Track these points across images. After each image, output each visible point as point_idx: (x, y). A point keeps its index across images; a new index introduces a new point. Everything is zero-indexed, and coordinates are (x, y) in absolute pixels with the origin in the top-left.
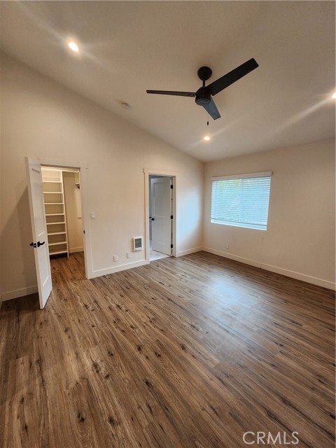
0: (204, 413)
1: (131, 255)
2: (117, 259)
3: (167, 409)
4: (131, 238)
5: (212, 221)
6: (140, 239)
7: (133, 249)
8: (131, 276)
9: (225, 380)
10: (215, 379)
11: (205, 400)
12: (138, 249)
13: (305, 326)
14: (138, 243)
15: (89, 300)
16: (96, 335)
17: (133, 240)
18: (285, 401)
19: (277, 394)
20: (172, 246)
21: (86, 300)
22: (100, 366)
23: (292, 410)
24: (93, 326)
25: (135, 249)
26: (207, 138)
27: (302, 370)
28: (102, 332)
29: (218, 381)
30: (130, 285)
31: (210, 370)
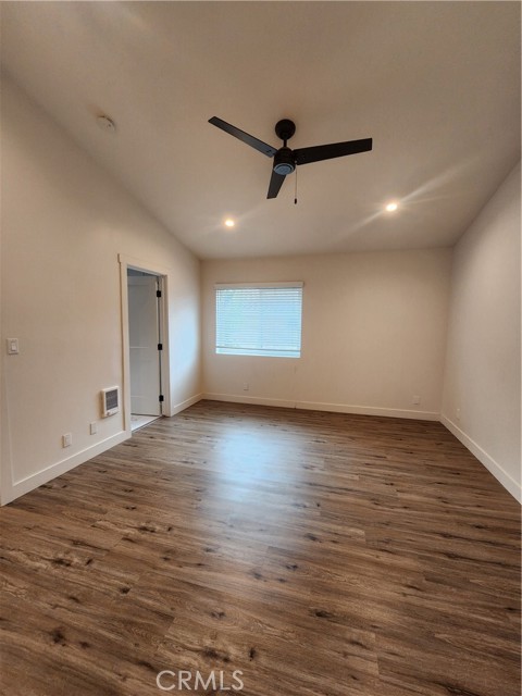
0: (409, 599)
1: (99, 426)
2: (70, 441)
3: (375, 627)
4: (98, 392)
5: (218, 351)
6: (115, 392)
7: (102, 412)
8: (110, 467)
9: (388, 547)
10: (380, 554)
11: (396, 584)
12: (111, 411)
13: (389, 457)
14: (111, 399)
15: (56, 548)
16: (150, 602)
17: (101, 394)
18: (445, 535)
19: (434, 533)
20: (161, 398)
21: (49, 552)
22: (220, 647)
23: (455, 540)
24: (125, 591)
25: (106, 413)
26: (230, 223)
27: (426, 499)
28: (158, 590)
29: (385, 554)
30: (129, 483)
31: (366, 547)
